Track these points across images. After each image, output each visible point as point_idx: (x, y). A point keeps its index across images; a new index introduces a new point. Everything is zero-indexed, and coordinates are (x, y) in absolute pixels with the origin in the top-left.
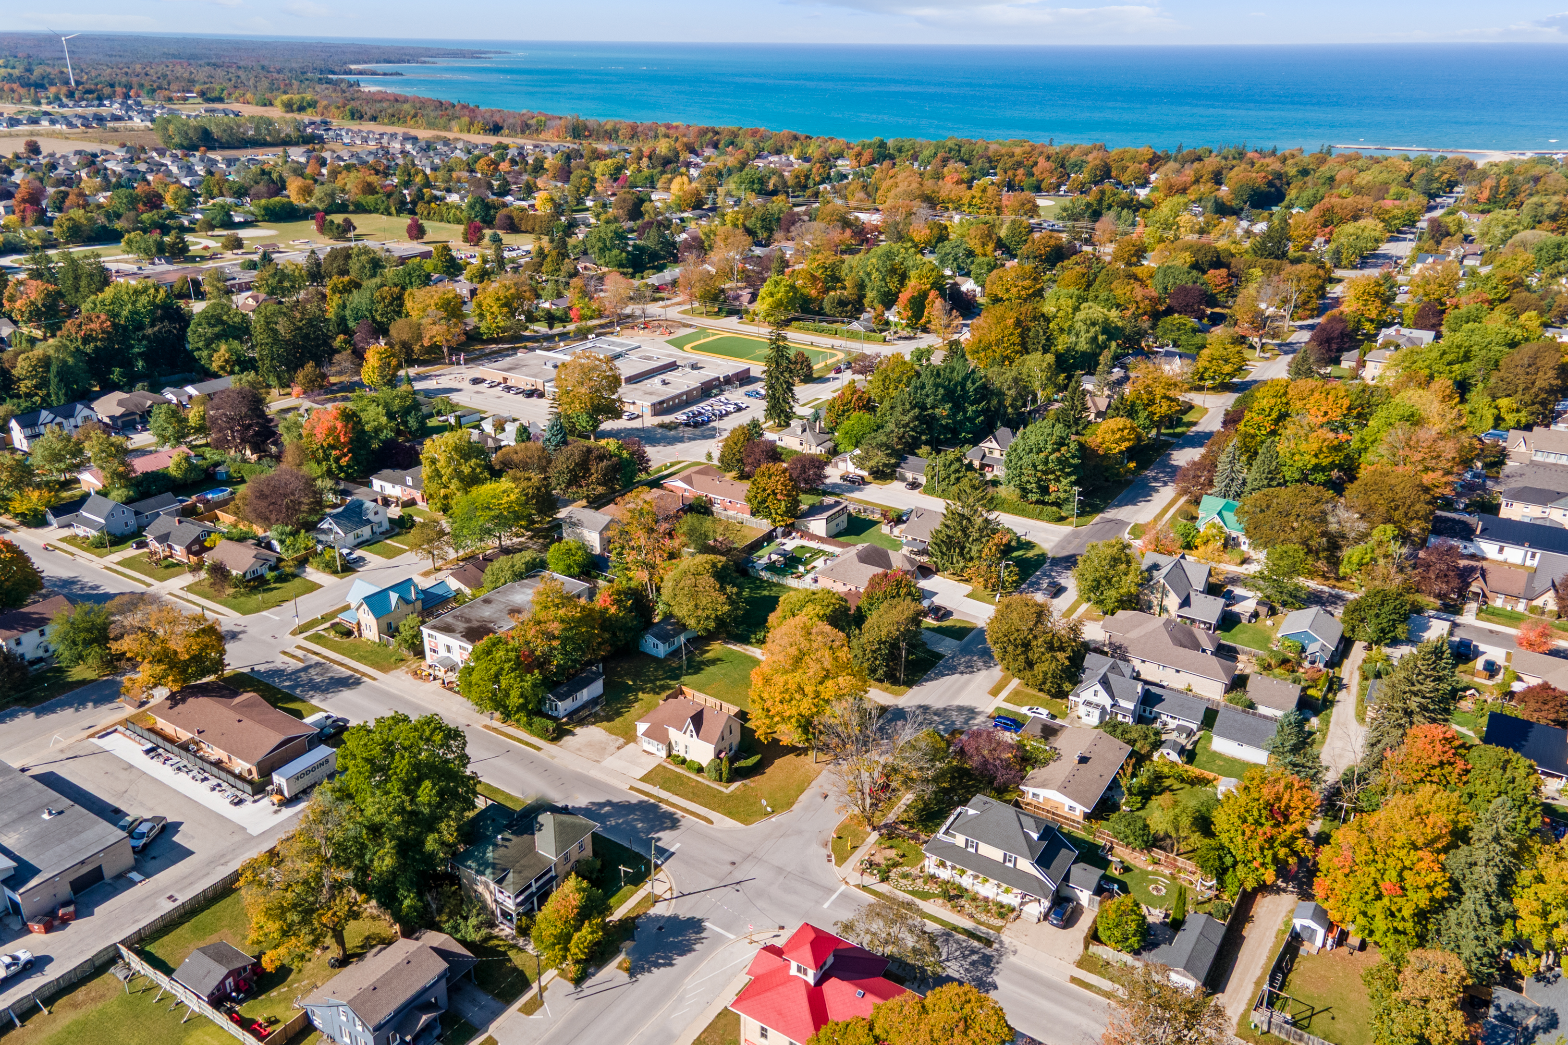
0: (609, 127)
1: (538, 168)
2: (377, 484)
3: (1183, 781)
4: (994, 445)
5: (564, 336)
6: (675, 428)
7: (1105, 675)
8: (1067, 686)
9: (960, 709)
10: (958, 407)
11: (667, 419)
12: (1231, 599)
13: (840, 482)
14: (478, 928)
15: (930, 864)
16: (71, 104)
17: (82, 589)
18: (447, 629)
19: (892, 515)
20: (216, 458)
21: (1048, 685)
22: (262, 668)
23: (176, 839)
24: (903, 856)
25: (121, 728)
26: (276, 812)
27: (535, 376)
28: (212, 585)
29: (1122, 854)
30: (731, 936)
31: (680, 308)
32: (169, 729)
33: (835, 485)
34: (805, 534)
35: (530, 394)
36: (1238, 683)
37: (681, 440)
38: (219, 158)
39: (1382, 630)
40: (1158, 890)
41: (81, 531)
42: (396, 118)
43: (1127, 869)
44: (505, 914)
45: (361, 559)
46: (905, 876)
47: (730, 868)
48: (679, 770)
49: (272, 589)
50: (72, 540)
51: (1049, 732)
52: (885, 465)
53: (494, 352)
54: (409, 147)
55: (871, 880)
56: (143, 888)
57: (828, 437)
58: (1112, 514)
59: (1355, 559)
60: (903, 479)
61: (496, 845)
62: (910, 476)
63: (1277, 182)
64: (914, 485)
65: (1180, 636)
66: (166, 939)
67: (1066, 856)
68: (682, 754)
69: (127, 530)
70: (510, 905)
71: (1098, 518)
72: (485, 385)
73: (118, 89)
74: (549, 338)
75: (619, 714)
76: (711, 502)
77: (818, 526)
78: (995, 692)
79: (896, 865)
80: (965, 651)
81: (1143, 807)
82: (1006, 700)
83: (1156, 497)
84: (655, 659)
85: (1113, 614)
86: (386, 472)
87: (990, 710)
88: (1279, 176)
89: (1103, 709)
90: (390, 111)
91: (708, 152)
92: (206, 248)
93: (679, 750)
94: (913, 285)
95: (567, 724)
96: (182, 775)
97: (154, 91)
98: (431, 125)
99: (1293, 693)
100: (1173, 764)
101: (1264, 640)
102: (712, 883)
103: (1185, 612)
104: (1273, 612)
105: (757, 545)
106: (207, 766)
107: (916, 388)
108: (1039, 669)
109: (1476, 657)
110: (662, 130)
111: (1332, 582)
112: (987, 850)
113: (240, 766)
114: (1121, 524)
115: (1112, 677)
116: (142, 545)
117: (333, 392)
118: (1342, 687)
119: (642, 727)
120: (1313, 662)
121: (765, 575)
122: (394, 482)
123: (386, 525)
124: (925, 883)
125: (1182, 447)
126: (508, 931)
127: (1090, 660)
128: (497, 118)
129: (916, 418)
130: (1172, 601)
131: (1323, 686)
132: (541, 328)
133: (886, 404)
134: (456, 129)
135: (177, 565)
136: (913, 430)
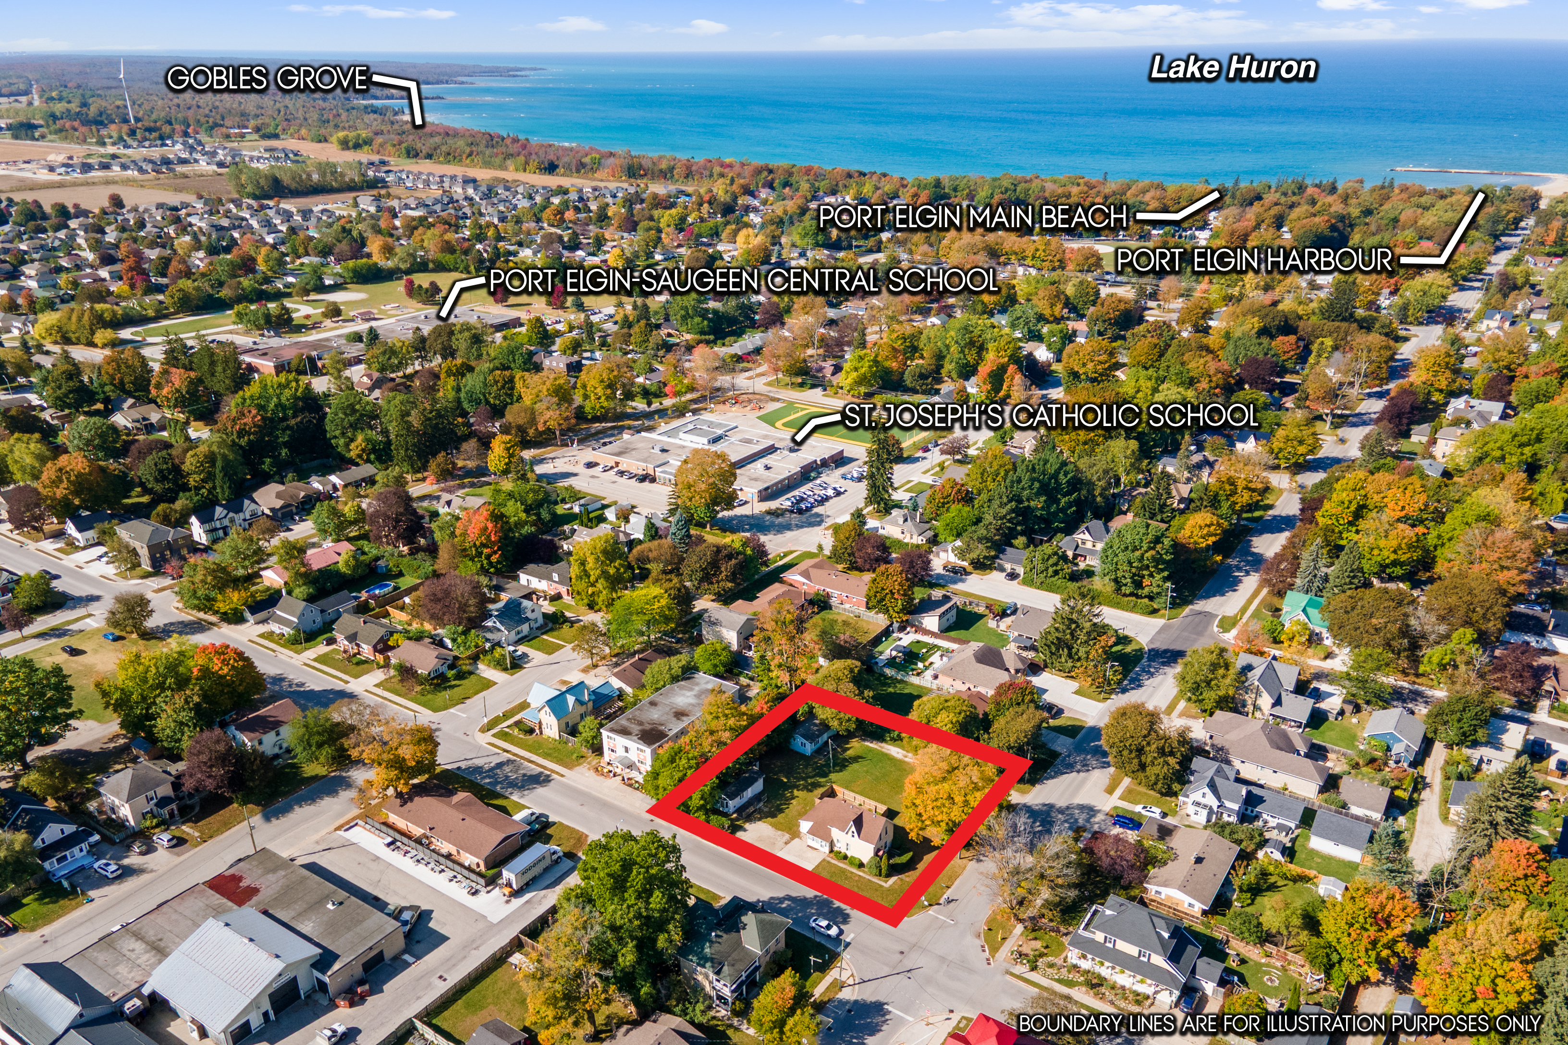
0: (664, 166)
1: (603, 218)
2: (524, 578)
3: (1286, 878)
4: (1087, 536)
5: (662, 413)
6: (782, 515)
7: (1212, 779)
8: (1176, 787)
9: (1082, 808)
10: (1052, 499)
11: (773, 505)
12: (1317, 695)
13: (943, 572)
14: (703, 1012)
15: (1073, 956)
16: (135, 144)
17: (290, 686)
18: (624, 732)
19: (997, 609)
20: (375, 552)
21: (1160, 785)
22: (463, 765)
23: (432, 925)
24: (1047, 947)
25: (360, 822)
26: (508, 902)
27: (645, 461)
28: (402, 681)
29: (1237, 947)
30: (910, 1019)
31: (764, 380)
32: (401, 824)
33: (939, 576)
34: (919, 629)
35: (643, 478)
36: (1331, 783)
37: (788, 527)
38: (294, 210)
39: (1464, 734)
40: (1272, 981)
41: (275, 627)
42: (451, 157)
43: (1243, 961)
44: (720, 998)
45: (525, 655)
46: (1051, 966)
47: (900, 956)
48: (841, 865)
49: (452, 687)
50: (269, 636)
51: (1165, 832)
52: (985, 557)
53: (598, 432)
54: (470, 191)
55: (1022, 969)
56: (418, 969)
57: (928, 526)
58: (1201, 605)
59: (1435, 660)
60: (1002, 569)
61: (711, 942)
62: (1008, 567)
63: (1340, 225)
64: (1013, 576)
65: (1276, 738)
66: (446, 1014)
67: (1192, 951)
68: (843, 850)
69: (315, 627)
70: (727, 992)
71: (1187, 610)
72: (600, 468)
73: (178, 127)
74: (649, 415)
75: (781, 811)
76: (828, 596)
77: (931, 621)
78: (1110, 791)
79: (1041, 955)
80: (1080, 749)
81: (1252, 903)
82: (1121, 798)
83: (1241, 587)
84: (802, 756)
85: (1211, 714)
86: (531, 567)
87: (1107, 808)
88: (1342, 218)
89: (1211, 808)
90: (444, 148)
91: (764, 194)
92: (307, 317)
93: (840, 847)
94: (991, 359)
95: (737, 819)
96: (421, 866)
97: (212, 128)
98: (487, 165)
99: (1384, 794)
100: (1277, 864)
101: (1351, 739)
102: (886, 971)
103: (1277, 711)
104: (1357, 709)
105: (877, 641)
106: (442, 860)
107: (1012, 482)
108: (1151, 771)
109: (1549, 756)
110: (717, 170)
111: (1413, 678)
112: (1123, 946)
113: (469, 859)
114: (1209, 616)
115: (1219, 781)
116: (331, 641)
117: (461, 478)
118: (1426, 786)
119: (805, 826)
120: (1397, 762)
121: (889, 672)
122: (541, 577)
123: (541, 621)
124: (1069, 972)
125: (1261, 533)
126: (723, 1013)
127: (1198, 763)
128: (552, 157)
129: (1013, 511)
130: (1265, 701)
131: (1408, 784)
132: (639, 405)
133: (984, 496)
134: (511, 168)
135: (365, 662)
136: (1009, 521)
